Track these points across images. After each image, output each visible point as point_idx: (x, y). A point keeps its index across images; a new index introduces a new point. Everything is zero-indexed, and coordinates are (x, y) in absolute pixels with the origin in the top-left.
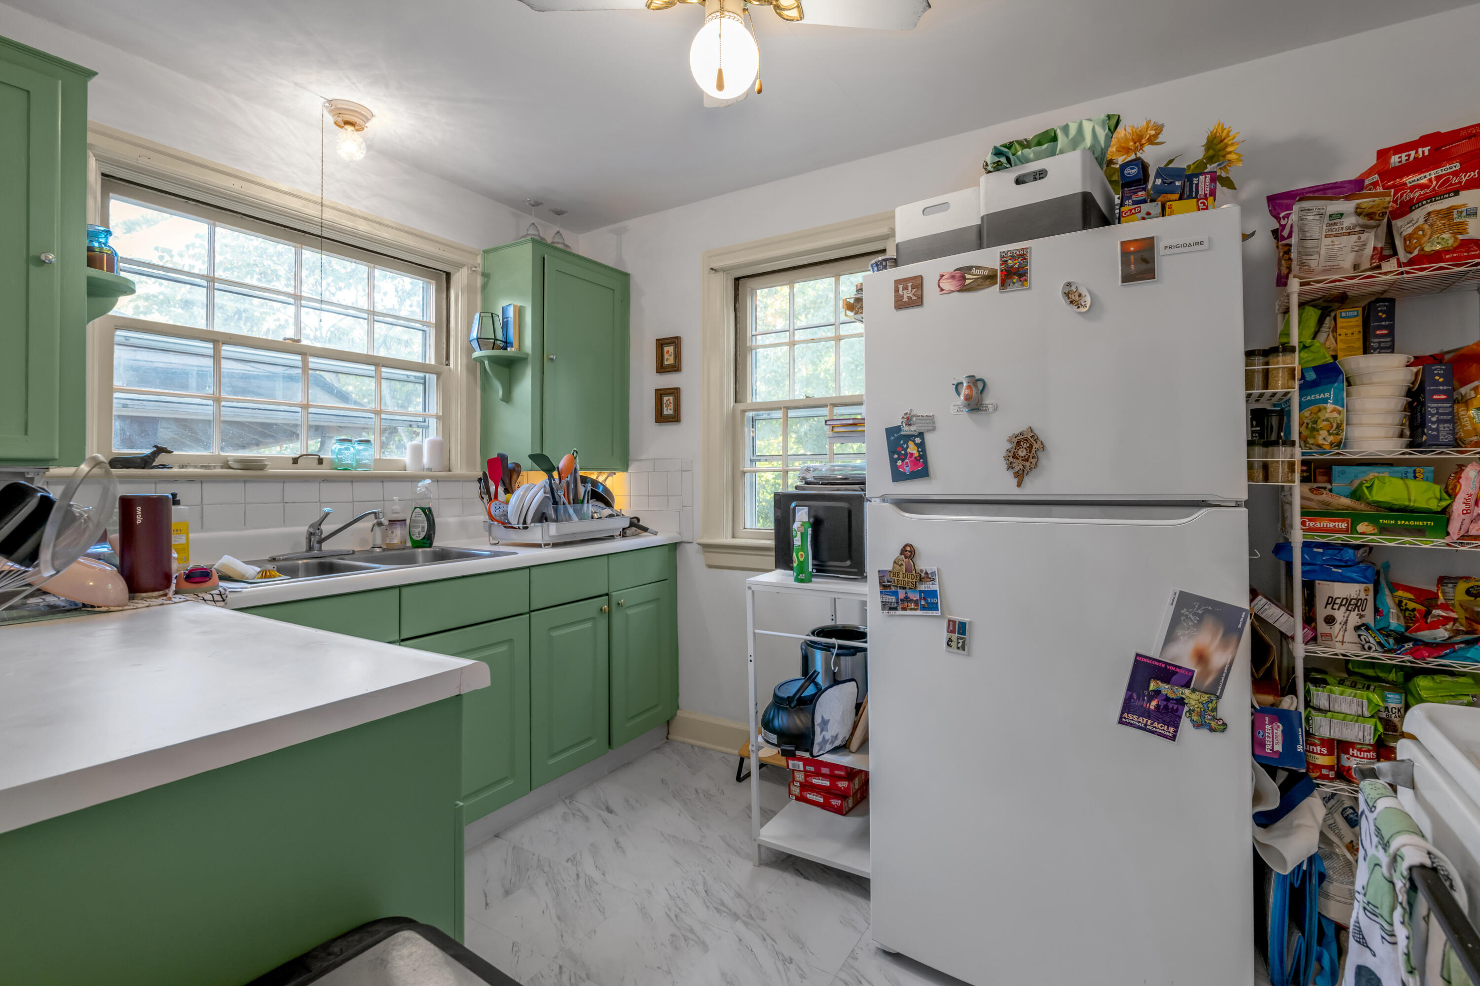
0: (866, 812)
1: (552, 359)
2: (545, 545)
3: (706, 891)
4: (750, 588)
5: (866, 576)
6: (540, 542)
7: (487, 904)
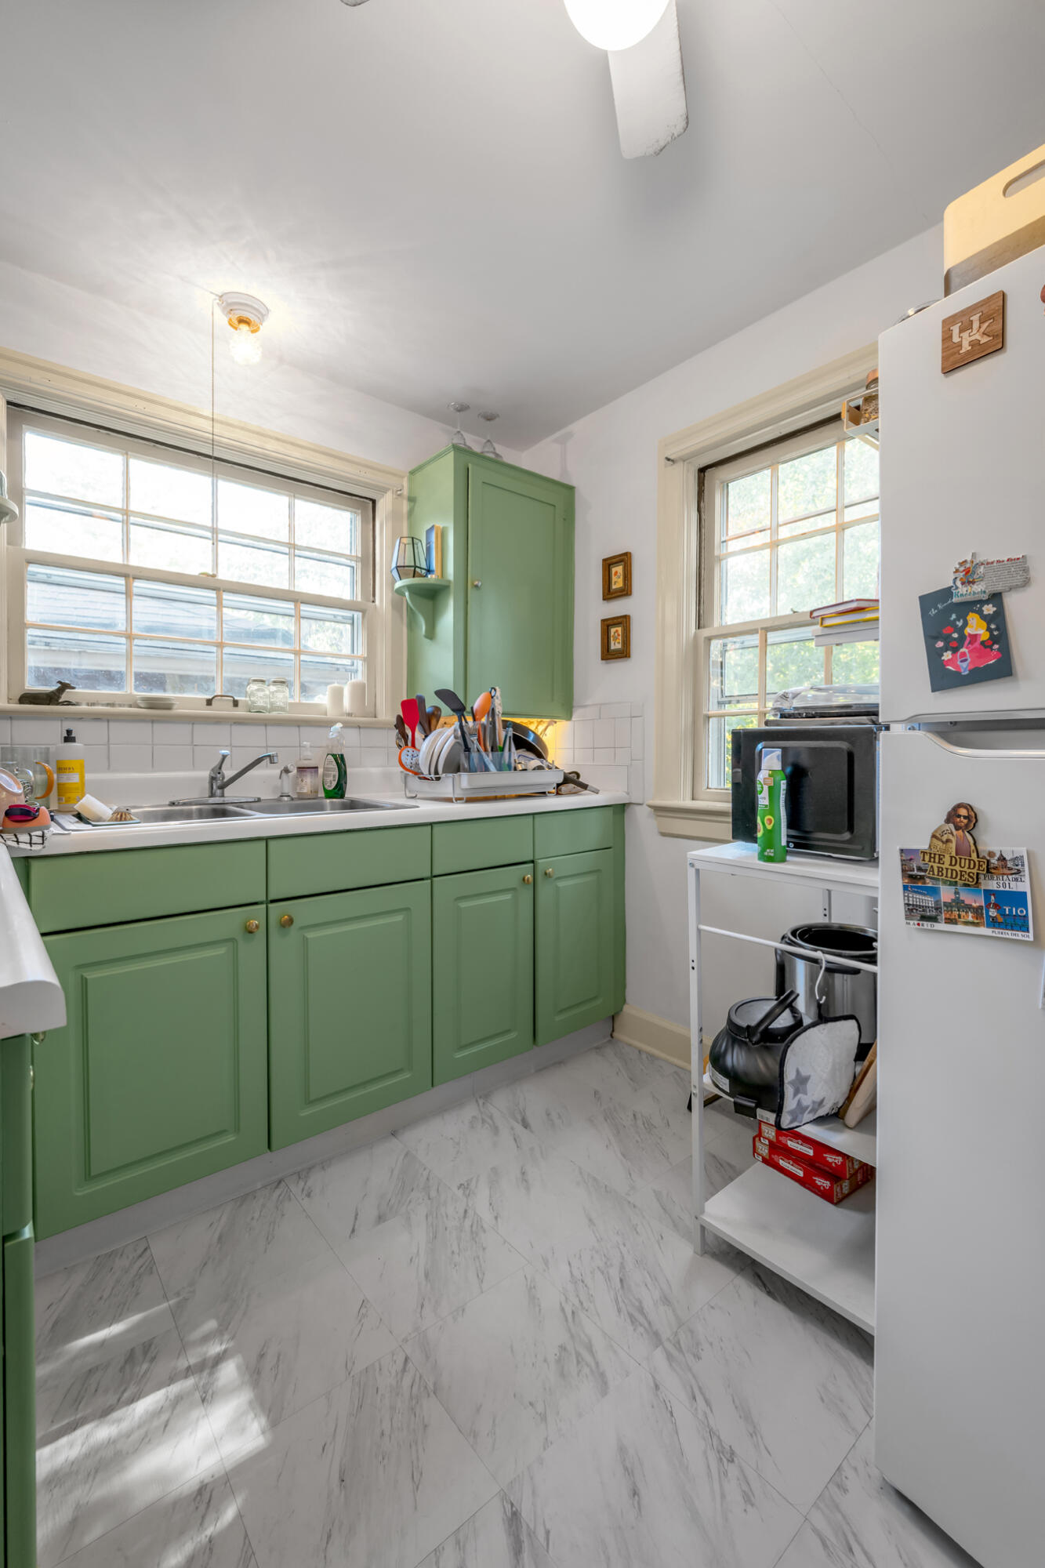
0: (869, 1208)
1: (476, 586)
2: (457, 799)
3: (621, 1280)
4: (692, 865)
5: (878, 858)
6: (451, 796)
7: (353, 1231)
